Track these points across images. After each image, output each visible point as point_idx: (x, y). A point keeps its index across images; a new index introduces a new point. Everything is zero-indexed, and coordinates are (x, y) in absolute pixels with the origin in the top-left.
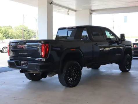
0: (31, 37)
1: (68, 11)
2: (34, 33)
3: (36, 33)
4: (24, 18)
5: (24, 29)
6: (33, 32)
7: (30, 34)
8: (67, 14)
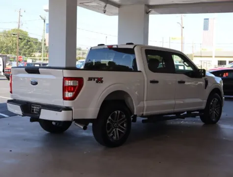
0: (33, 52)
1: (106, 6)
2: (38, 44)
3: (43, 45)
4: (20, 16)
5: (20, 37)
6: (36, 43)
7: (31, 46)
8: (103, 12)
